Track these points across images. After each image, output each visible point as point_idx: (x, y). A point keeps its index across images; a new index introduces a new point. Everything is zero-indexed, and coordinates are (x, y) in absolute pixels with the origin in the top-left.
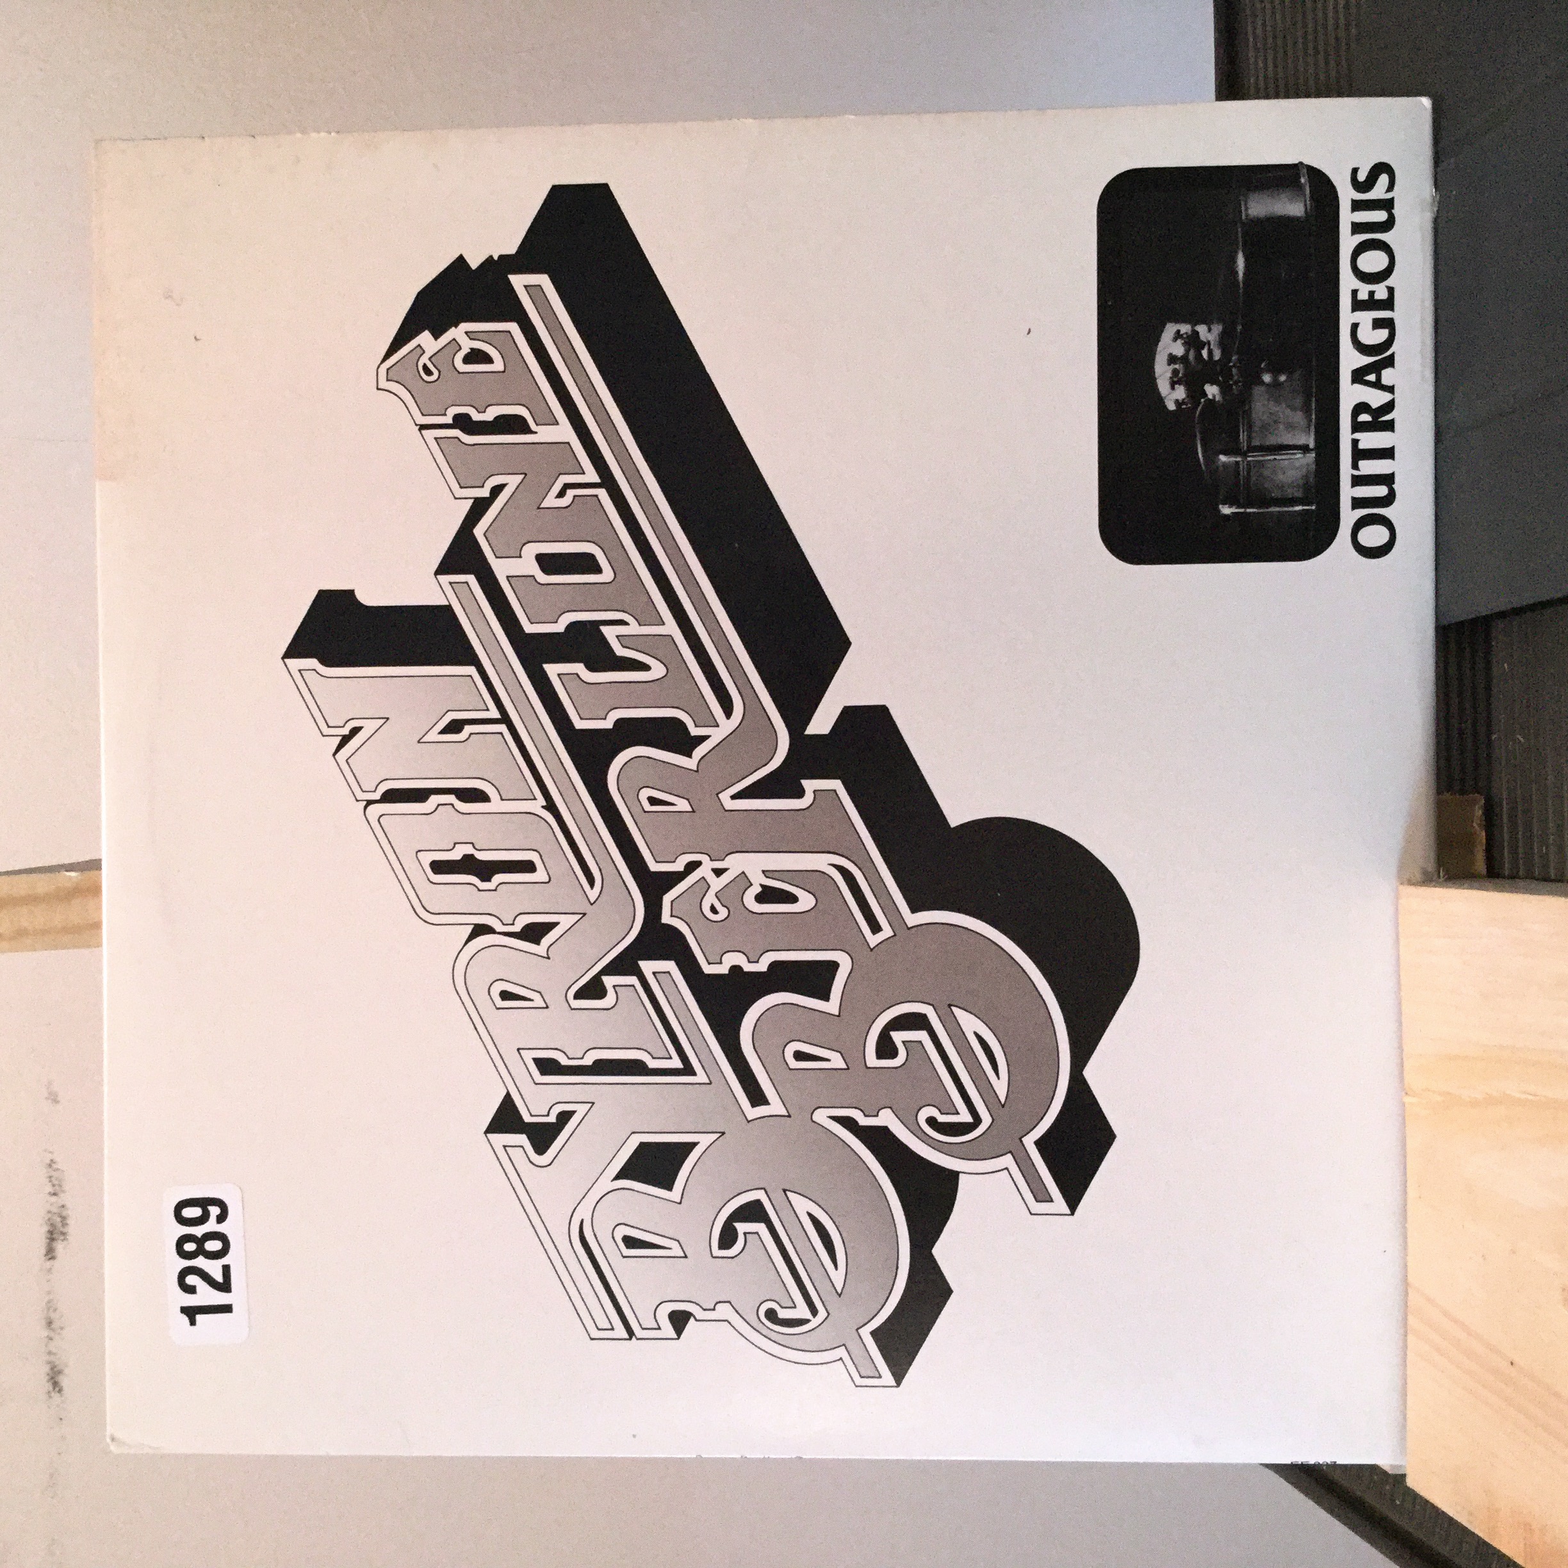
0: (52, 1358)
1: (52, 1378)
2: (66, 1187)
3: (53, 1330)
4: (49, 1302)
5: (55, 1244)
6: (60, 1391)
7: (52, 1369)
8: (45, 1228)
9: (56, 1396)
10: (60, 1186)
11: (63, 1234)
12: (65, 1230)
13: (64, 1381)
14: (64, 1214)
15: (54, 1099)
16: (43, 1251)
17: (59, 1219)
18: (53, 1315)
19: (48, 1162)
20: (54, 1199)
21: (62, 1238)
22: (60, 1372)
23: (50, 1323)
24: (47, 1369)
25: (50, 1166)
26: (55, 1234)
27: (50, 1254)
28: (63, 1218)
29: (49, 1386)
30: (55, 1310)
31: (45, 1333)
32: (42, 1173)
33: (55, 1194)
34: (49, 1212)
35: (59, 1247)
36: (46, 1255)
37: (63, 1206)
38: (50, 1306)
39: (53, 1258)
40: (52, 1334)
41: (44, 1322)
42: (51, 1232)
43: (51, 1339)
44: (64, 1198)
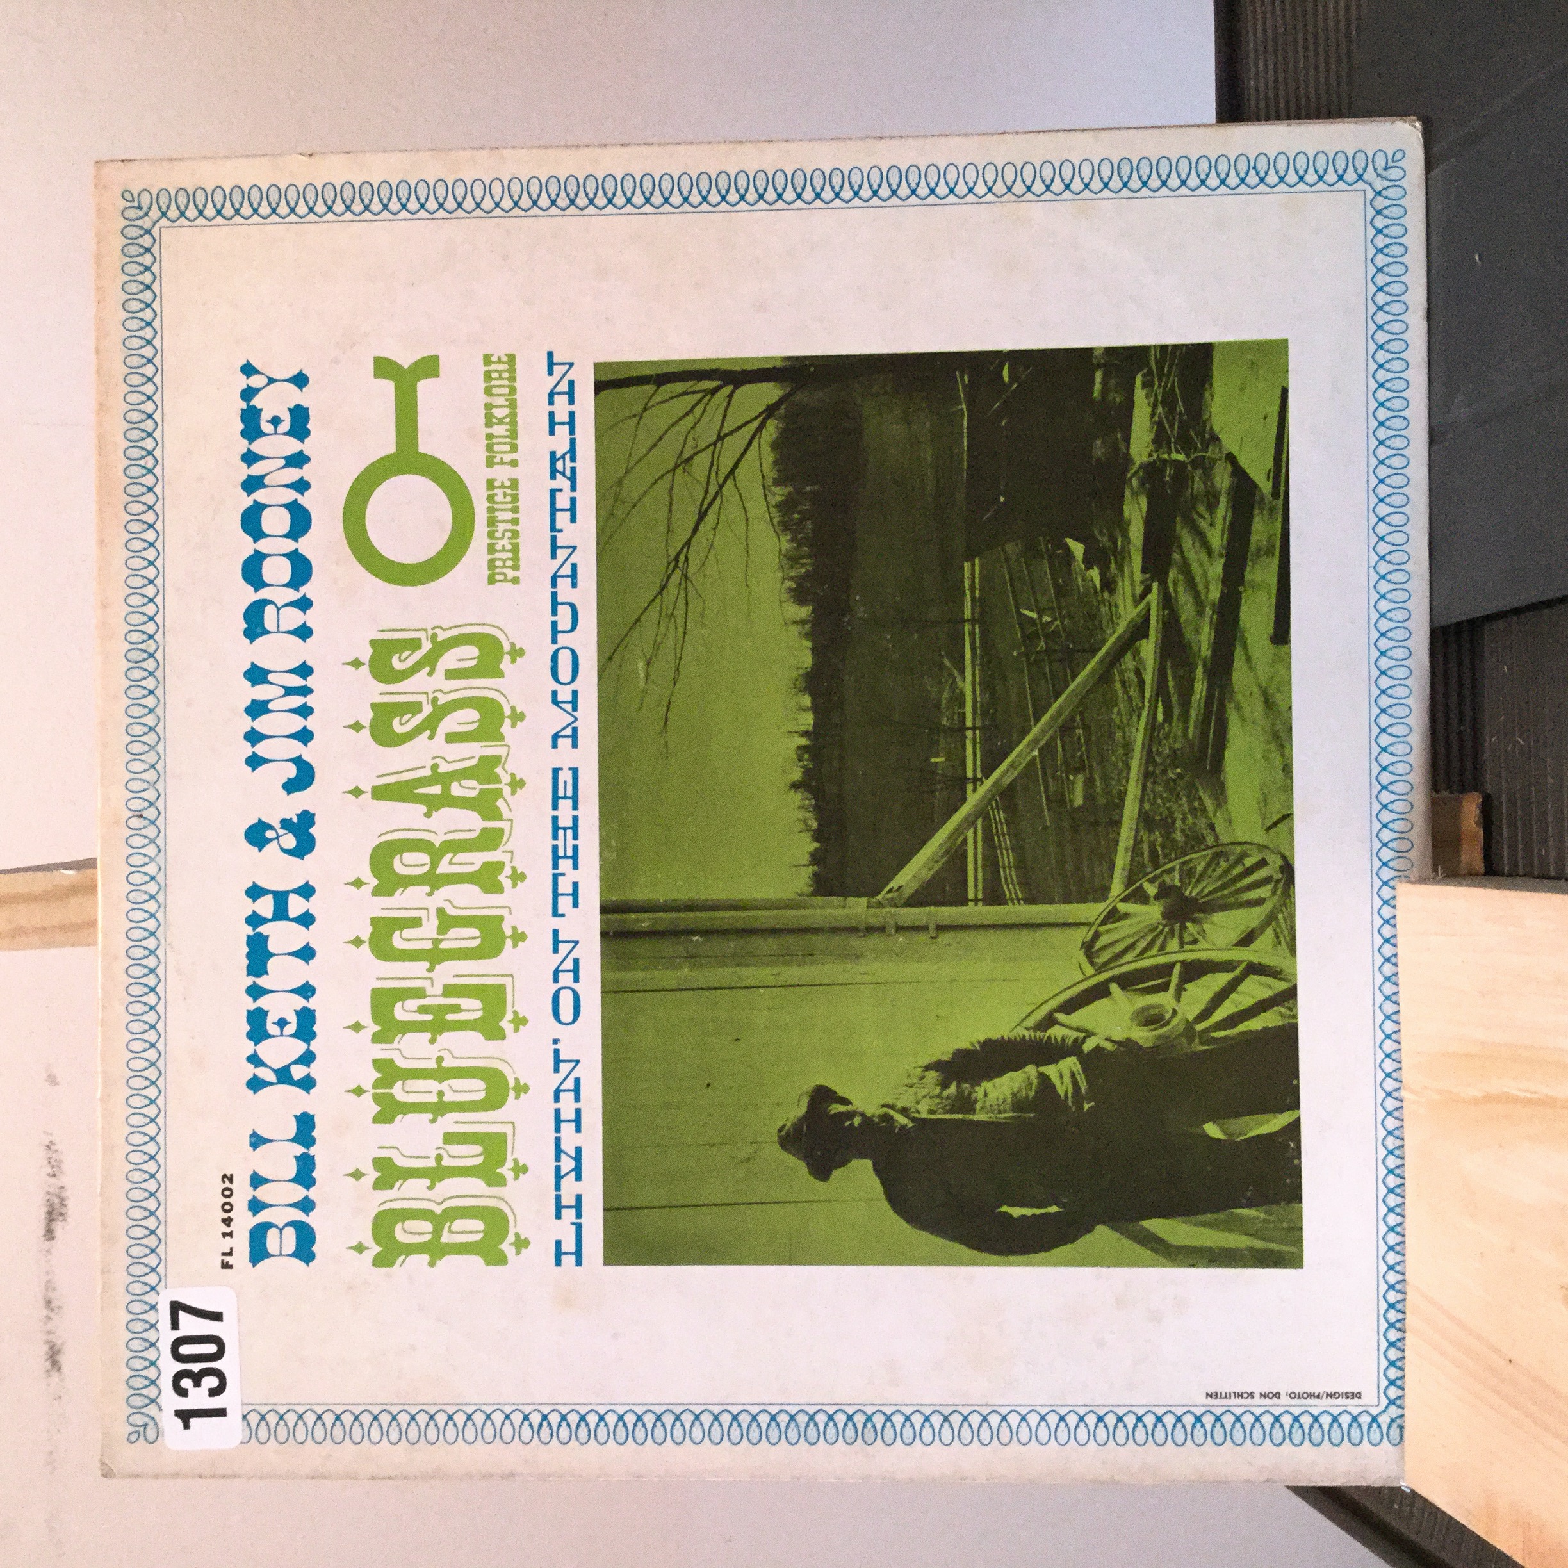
0: (51, 1337)
1: (52, 1356)
2: (64, 1167)
3: (52, 1310)
4: (48, 1281)
5: (54, 1225)
6: (59, 1369)
7: (52, 1348)
8: (45, 1209)
9: (55, 1374)
10: (59, 1167)
11: (62, 1214)
12: (63, 1210)
13: (63, 1359)
14: (64, 1194)
15: (52, 1080)
16: (42, 1232)
17: (57, 1201)
18: (52, 1295)
19: (47, 1143)
20: (53, 1180)
21: (61, 1218)
22: (59, 1351)
23: (48, 1303)
24: (46, 1348)
25: (49, 1147)
26: (54, 1214)
27: (49, 1234)
28: (62, 1200)
29: (48, 1365)
30: (54, 1289)
31: (45, 1312)
32: (42, 1154)
33: (54, 1176)
34: (48, 1193)
35: (58, 1227)
36: (45, 1236)
37: (63, 1187)
38: (49, 1286)
39: (53, 1238)
40: (52, 1315)
41: (42, 1303)
42: (50, 1213)
43: (49, 1318)
44: (63, 1180)
